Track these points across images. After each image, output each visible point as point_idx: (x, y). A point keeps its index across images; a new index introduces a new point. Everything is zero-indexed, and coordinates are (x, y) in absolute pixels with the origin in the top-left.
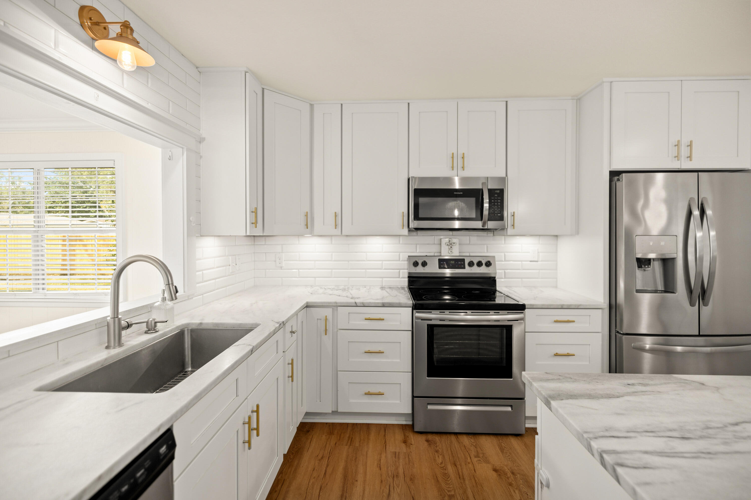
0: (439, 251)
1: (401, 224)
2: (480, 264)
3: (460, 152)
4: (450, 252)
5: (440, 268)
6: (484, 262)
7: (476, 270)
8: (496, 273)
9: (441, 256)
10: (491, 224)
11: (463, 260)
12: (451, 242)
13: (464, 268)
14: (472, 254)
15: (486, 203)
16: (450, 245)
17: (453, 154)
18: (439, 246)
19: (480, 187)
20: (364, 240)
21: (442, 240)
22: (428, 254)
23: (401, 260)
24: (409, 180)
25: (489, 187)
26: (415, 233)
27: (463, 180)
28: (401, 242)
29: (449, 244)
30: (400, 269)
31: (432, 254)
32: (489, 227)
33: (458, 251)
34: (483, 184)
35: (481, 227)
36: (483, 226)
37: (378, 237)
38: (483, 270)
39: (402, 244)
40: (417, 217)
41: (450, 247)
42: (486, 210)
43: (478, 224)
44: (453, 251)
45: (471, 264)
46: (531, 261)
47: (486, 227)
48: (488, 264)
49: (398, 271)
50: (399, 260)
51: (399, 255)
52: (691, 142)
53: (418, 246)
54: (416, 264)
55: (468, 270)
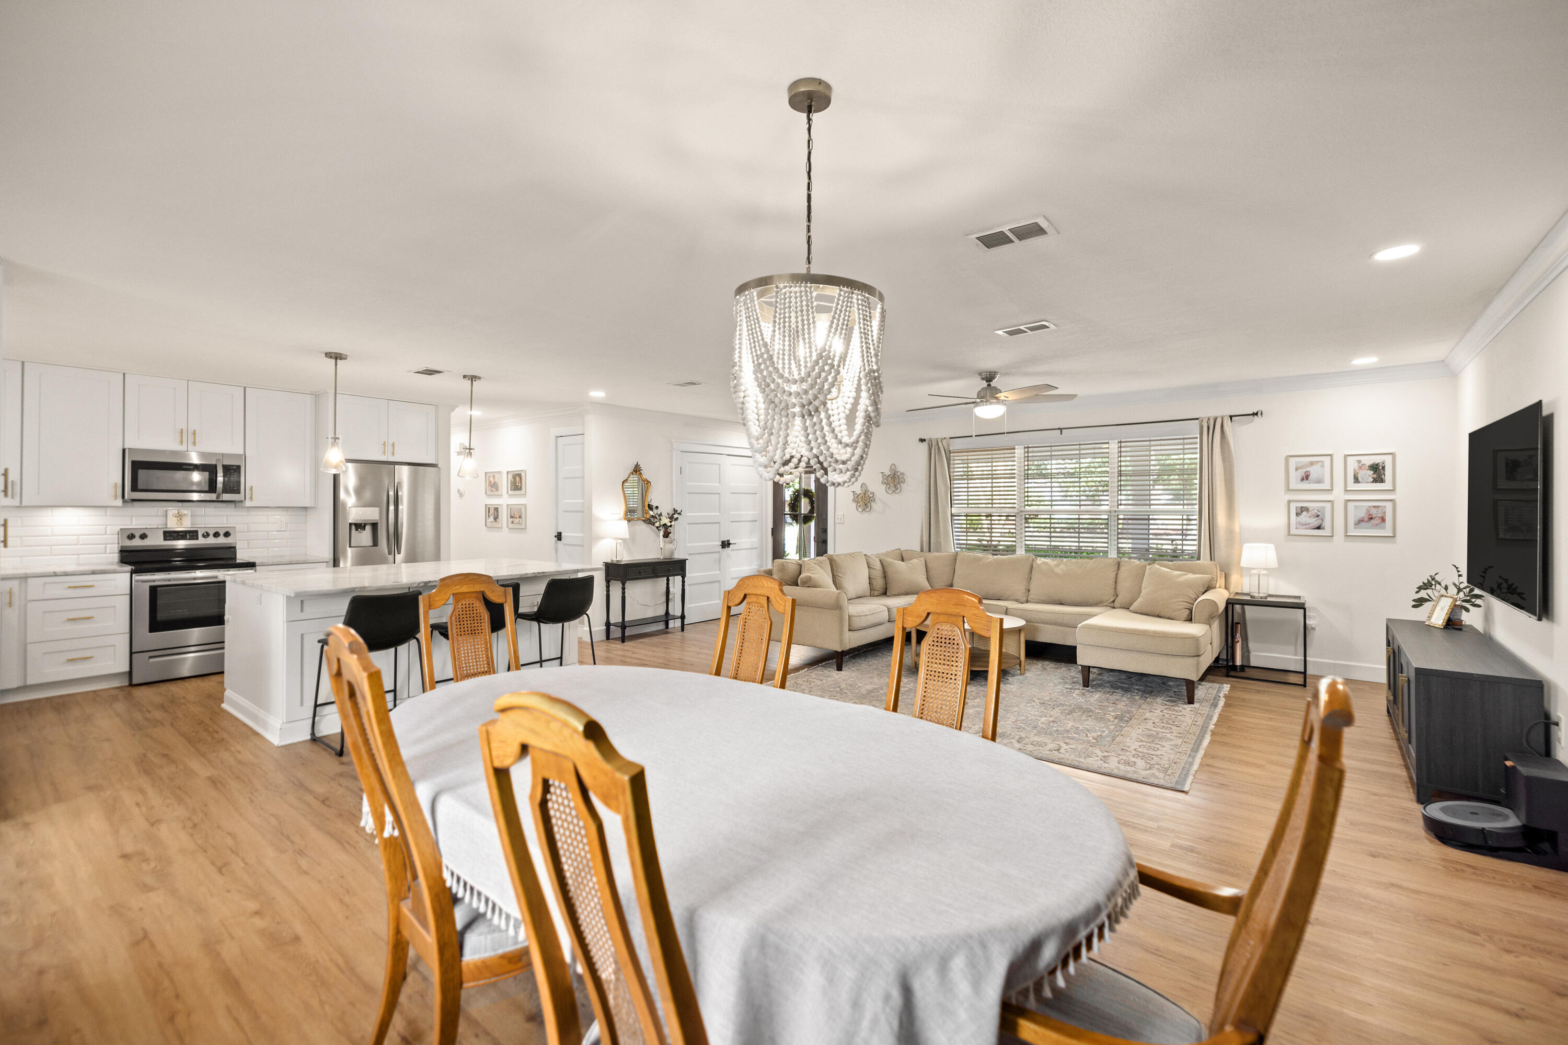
0: (165, 523)
1: (113, 493)
2: (216, 535)
3: (191, 429)
4: (179, 523)
5: (165, 539)
6: (222, 533)
7: (211, 541)
8: (236, 543)
9: (166, 528)
10: (226, 497)
11: (197, 532)
12: (180, 514)
13: (197, 539)
14: (206, 526)
15: (220, 476)
16: (180, 516)
17: (182, 430)
18: (165, 518)
19: (214, 463)
20: (49, 512)
21: (168, 512)
22: (148, 527)
23: (108, 533)
24: (124, 451)
25: (225, 463)
26: (130, 504)
27: (202, 455)
28: (108, 514)
29: (177, 515)
30: (106, 544)
31: (155, 526)
32: (223, 500)
33: (190, 524)
34: (217, 460)
35: (215, 499)
36: (217, 498)
37: (69, 508)
38: (221, 540)
39: (110, 516)
40: (134, 488)
41: (179, 519)
42: (220, 483)
43: (213, 496)
44: (183, 522)
45: (206, 535)
46: (278, 531)
47: (221, 499)
48: (227, 534)
49: (104, 546)
50: (106, 534)
51: (106, 528)
52: (394, 443)
53: (134, 518)
54: (131, 537)
55: (201, 541)
